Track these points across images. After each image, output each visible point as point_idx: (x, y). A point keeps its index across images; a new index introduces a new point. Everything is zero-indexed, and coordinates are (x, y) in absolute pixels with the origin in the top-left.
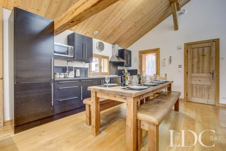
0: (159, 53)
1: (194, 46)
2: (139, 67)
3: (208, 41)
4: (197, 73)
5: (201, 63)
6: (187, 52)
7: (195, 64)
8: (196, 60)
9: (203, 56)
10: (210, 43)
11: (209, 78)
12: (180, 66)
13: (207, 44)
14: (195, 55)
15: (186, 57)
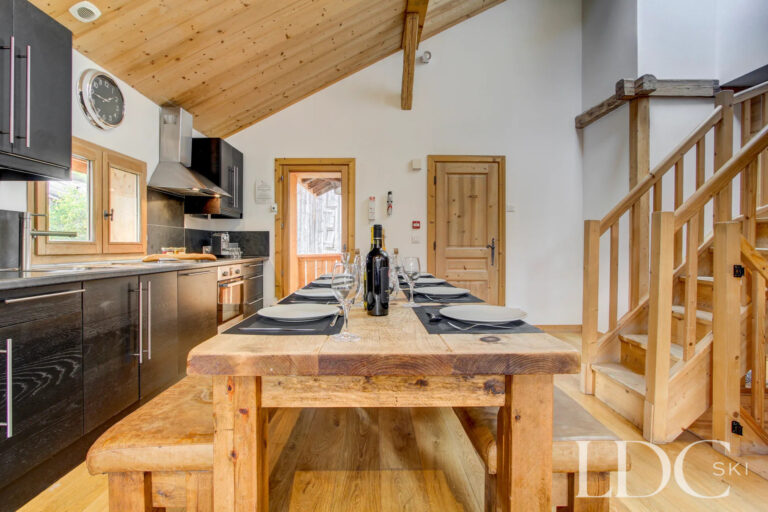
0: (351, 177)
1: (452, 167)
2: (277, 220)
3: (481, 160)
4: (458, 246)
5: (467, 219)
6: (435, 183)
7: (454, 219)
8: (455, 209)
9: (473, 197)
10: (486, 165)
11: (484, 260)
12: (416, 225)
13: (480, 168)
14: (455, 195)
15: (432, 197)
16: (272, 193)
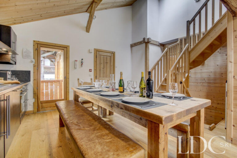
0: (68, 52)
1: (101, 53)
2: (34, 66)
3: (109, 52)
4: (103, 77)
5: (105, 69)
6: (96, 58)
7: (102, 69)
8: (102, 66)
9: (107, 63)
10: (110, 54)
12: (90, 70)
14: (102, 62)
15: (95, 62)
16: (32, 54)
